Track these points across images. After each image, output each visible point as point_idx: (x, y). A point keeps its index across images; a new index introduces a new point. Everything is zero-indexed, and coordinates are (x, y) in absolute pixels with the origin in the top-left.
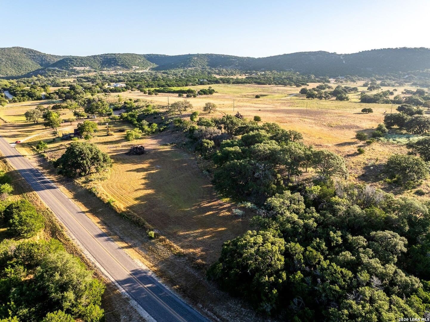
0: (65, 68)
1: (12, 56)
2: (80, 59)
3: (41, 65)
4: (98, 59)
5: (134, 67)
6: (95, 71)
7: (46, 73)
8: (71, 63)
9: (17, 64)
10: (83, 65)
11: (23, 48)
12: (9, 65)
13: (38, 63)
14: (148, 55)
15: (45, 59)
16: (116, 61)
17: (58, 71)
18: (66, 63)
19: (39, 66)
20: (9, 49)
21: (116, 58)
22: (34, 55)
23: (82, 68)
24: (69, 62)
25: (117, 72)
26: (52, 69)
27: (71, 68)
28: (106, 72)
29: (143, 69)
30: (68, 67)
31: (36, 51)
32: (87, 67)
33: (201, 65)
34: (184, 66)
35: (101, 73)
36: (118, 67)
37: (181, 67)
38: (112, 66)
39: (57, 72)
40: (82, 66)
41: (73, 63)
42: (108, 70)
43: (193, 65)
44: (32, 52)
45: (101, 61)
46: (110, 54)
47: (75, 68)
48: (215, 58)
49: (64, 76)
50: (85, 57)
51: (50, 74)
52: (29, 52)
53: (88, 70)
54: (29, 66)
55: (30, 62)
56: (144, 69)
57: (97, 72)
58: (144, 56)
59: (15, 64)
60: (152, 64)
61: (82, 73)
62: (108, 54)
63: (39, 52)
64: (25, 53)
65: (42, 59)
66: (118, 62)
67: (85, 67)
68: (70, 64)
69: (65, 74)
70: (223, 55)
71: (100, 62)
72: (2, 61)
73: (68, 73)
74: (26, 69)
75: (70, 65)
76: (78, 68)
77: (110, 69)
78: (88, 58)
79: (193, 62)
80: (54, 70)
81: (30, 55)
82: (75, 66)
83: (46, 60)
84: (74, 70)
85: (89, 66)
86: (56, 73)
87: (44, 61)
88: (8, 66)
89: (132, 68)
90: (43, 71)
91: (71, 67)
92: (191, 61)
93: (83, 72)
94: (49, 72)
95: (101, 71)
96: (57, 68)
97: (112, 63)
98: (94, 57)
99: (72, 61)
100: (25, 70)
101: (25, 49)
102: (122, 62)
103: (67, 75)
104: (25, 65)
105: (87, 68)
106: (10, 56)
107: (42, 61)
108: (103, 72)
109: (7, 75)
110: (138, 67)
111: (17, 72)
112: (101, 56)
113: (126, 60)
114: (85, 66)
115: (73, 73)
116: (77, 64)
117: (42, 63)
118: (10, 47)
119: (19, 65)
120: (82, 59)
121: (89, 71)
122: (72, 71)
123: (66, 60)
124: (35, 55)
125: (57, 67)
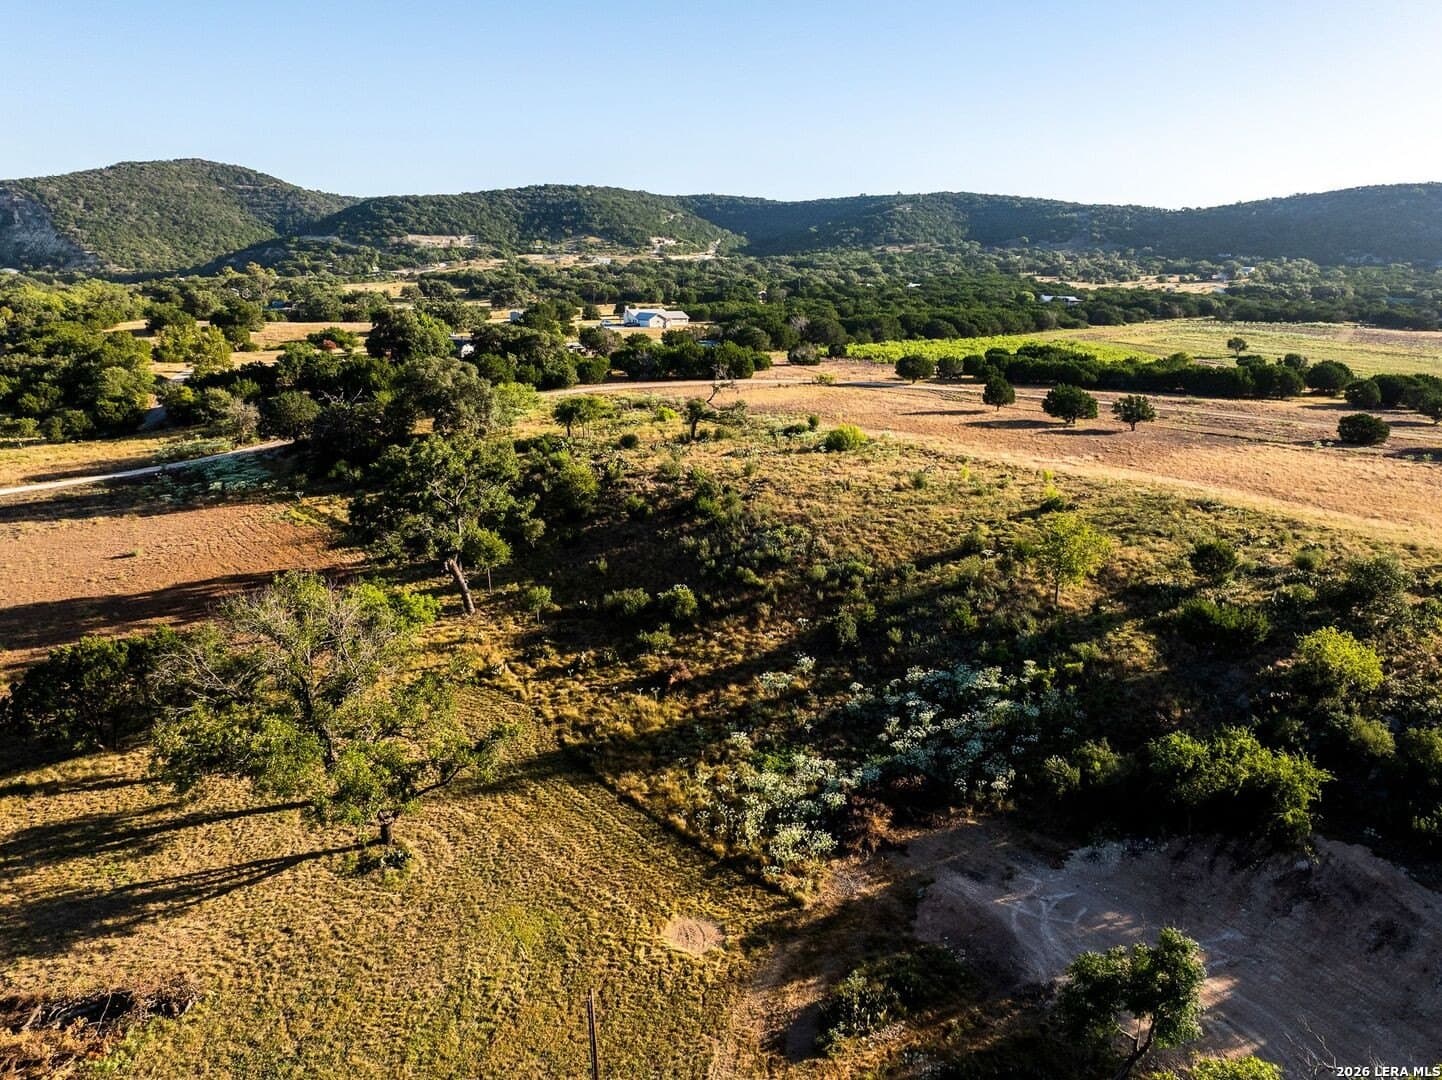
0: (368, 239)
1: (166, 194)
2: (433, 204)
3: (279, 228)
4: (506, 205)
5: (654, 240)
6: (497, 255)
7: (291, 258)
8: (397, 220)
9: (182, 224)
10: (445, 226)
11: (212, 164)
12: (150, 228)
13: (269, 221)
14: (694, 197)
15: (294, 205)
16: (580, 214)
17: (340, 251)
18: (373, 217)
19: (272, 231)
20: (159, 167)
21: (582, 201)
22: (256, 191)
23: (443, 241)
24: (386, 212)
25: (588, 261)
26: (316, 243)
27: (395, 240)
28: (540, 257)
29: (694, 250)
30: (384, 234)
31: (262, 175)
32: (463, 239)
33: (934, 235)
34: (866, 240)
35: (523, 261)
36: (592, 240)
37: (854, 241)
38: (567, 236)
39: (334, 256)
40: (440, 232)
41: (404, 221)
42: (550, 252)
43: (901, 234)
44: (249, 178)
45: (521, 213)
46: (556, 188)
47: (411, 238)
48: (985, 209)
49: (365, 271)
50: (454, 197)
51: (306, 263)
52: (237, 180)
53: (465, 250)
54: (229, 232)
55: (236, 216)
56: (699, 251)
57: (503, 257)
58: (683, 201)
59: (176, 223)
60: (719, 230)
61: (442, 261)
62: (546, 187)
63: (274, 180)
64: (219, 182)
65: (284, 206)
66: (590, 220)
67: (454, 238)
68: (390, 221)
69: (370, 262)
70: (1017, 198)
71: (516, 216)
72: (126, 212)
73: (381, 257)
74: (217, 242)
75: (389, 226)
76: (424, 241)
77: (556, 247)
78: (467, 202)
79: (902, 224)
80: (325, 246)
81: (241, 192)
82: (412, 231)
83: (300, 210)
84: (410, 247)
85: (471, 233)
86: (331, 260)
87: (293, 213)
88: (145, 231)
89: (648, 243)
90: (279, 252)
91: (393, 233)
92: (889, 220)
93: (447, 255)
94: (303, 253)
95: (520, 253)
96: (336, 240)
97: (567, 224)
98: (492, 197)
99: (402, 209)
100: (214, 249)
101: (223, 166)
102: (608, 221)
103: (376, 269)
104: (216, 227)
105: (463, 241)
106: (158, 192)
107: (284, 212)
108: (533, 258)
109: (137, 265)
110: (672, 242)
111: (181, 253)
112: (519, 193)
113: (622, 213)
114: (453, 233)
115: (402, 258)
116: (421, 223)
117: (283, 222)
118: (164, 159)
119: (190, 227)
120: (441, 204)
121: (471, 255)
122: (398, 252)
123: (375, 206)
124: (260, 189)
125: (337, 235)
